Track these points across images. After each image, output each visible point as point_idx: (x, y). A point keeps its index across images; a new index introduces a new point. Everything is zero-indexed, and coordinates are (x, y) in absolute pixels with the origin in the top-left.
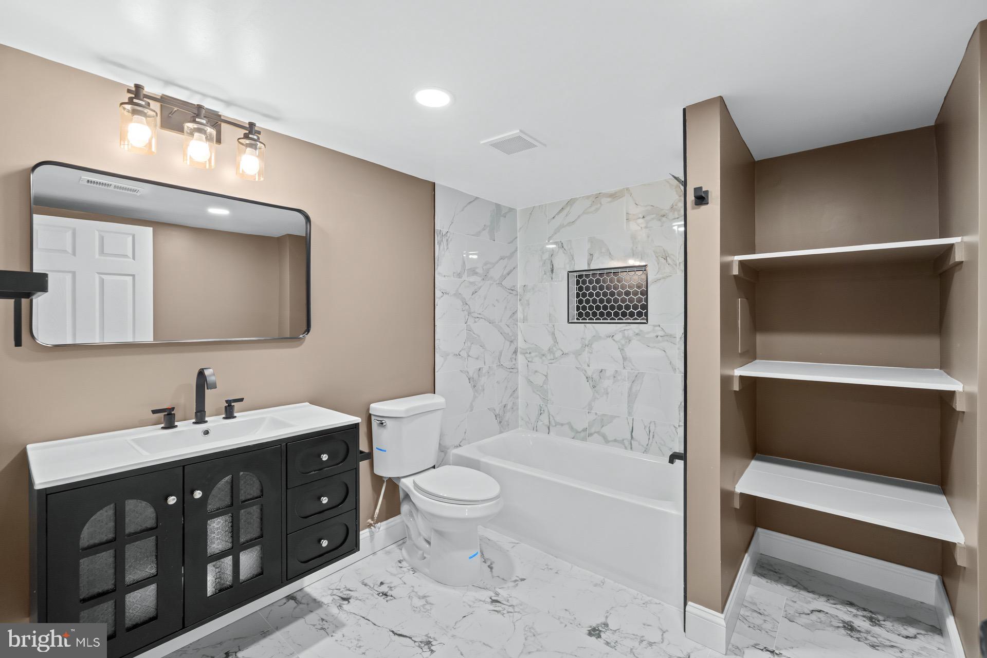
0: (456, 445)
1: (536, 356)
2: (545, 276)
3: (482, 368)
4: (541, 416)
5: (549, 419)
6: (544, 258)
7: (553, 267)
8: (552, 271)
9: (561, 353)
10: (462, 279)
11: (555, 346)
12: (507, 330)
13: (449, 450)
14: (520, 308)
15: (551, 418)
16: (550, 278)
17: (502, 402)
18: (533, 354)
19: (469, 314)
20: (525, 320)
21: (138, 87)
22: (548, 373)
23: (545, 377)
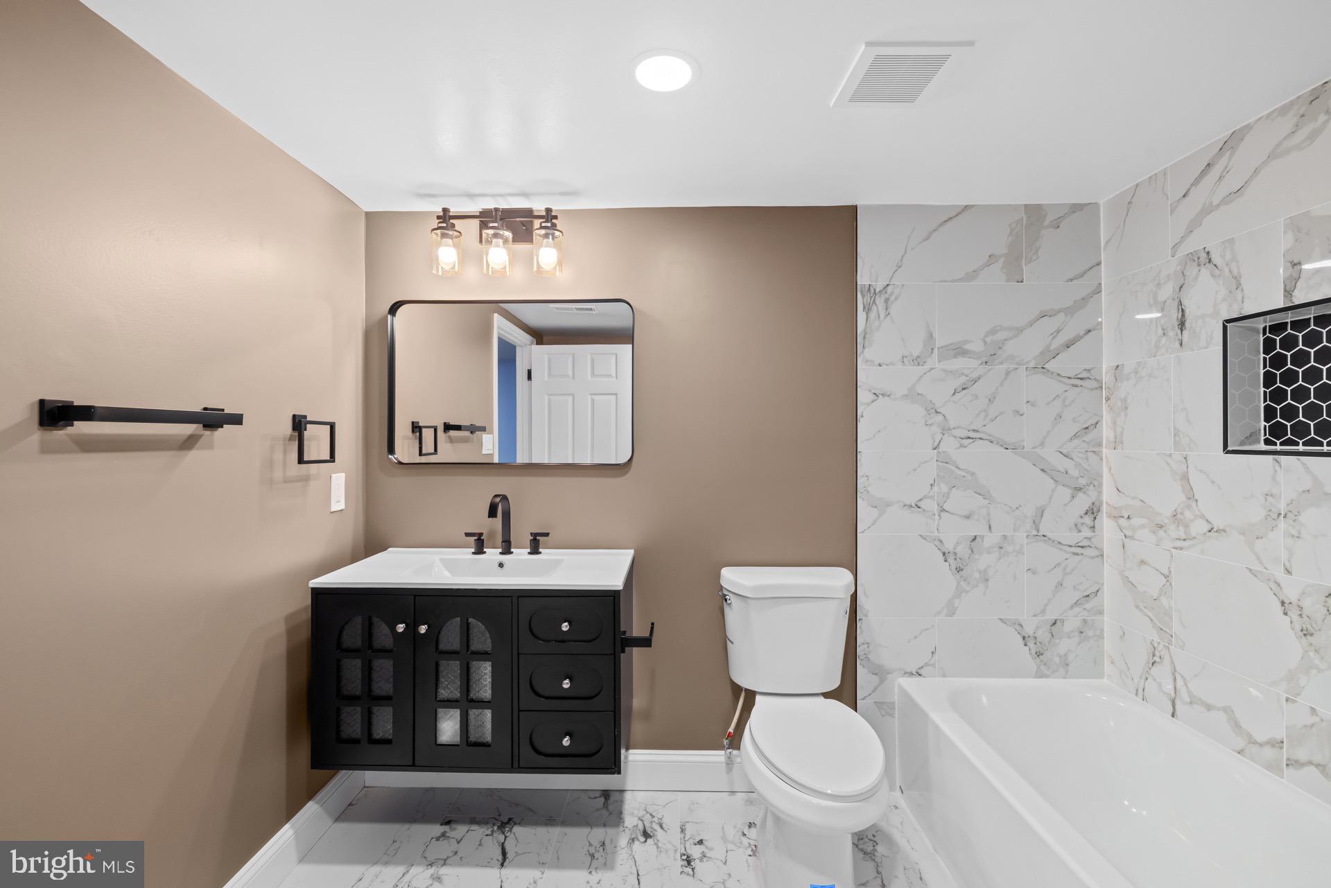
0: (908, 671)
1: (1143, 526)
2: (1164, 340)
3: (982, 537)
4: (1154, 669)
5: (1175, 680)
6: (1161, 298)
7: (1183, 315)
8: (1182, 325)
9: (1206, 527)
10: (927, 367)
11: (1189, 507)
12: (1061, 463)
13: (889, 676)
14: (1106, 418)
15: (1180, 682)
16: (1177, 344)
17: (1043, 612)
18: (1136, 521)
19: (945, 430)
20: (1117, 443)
21: (445, 210)
22: (1172, 569)
23: (1164, 580)
